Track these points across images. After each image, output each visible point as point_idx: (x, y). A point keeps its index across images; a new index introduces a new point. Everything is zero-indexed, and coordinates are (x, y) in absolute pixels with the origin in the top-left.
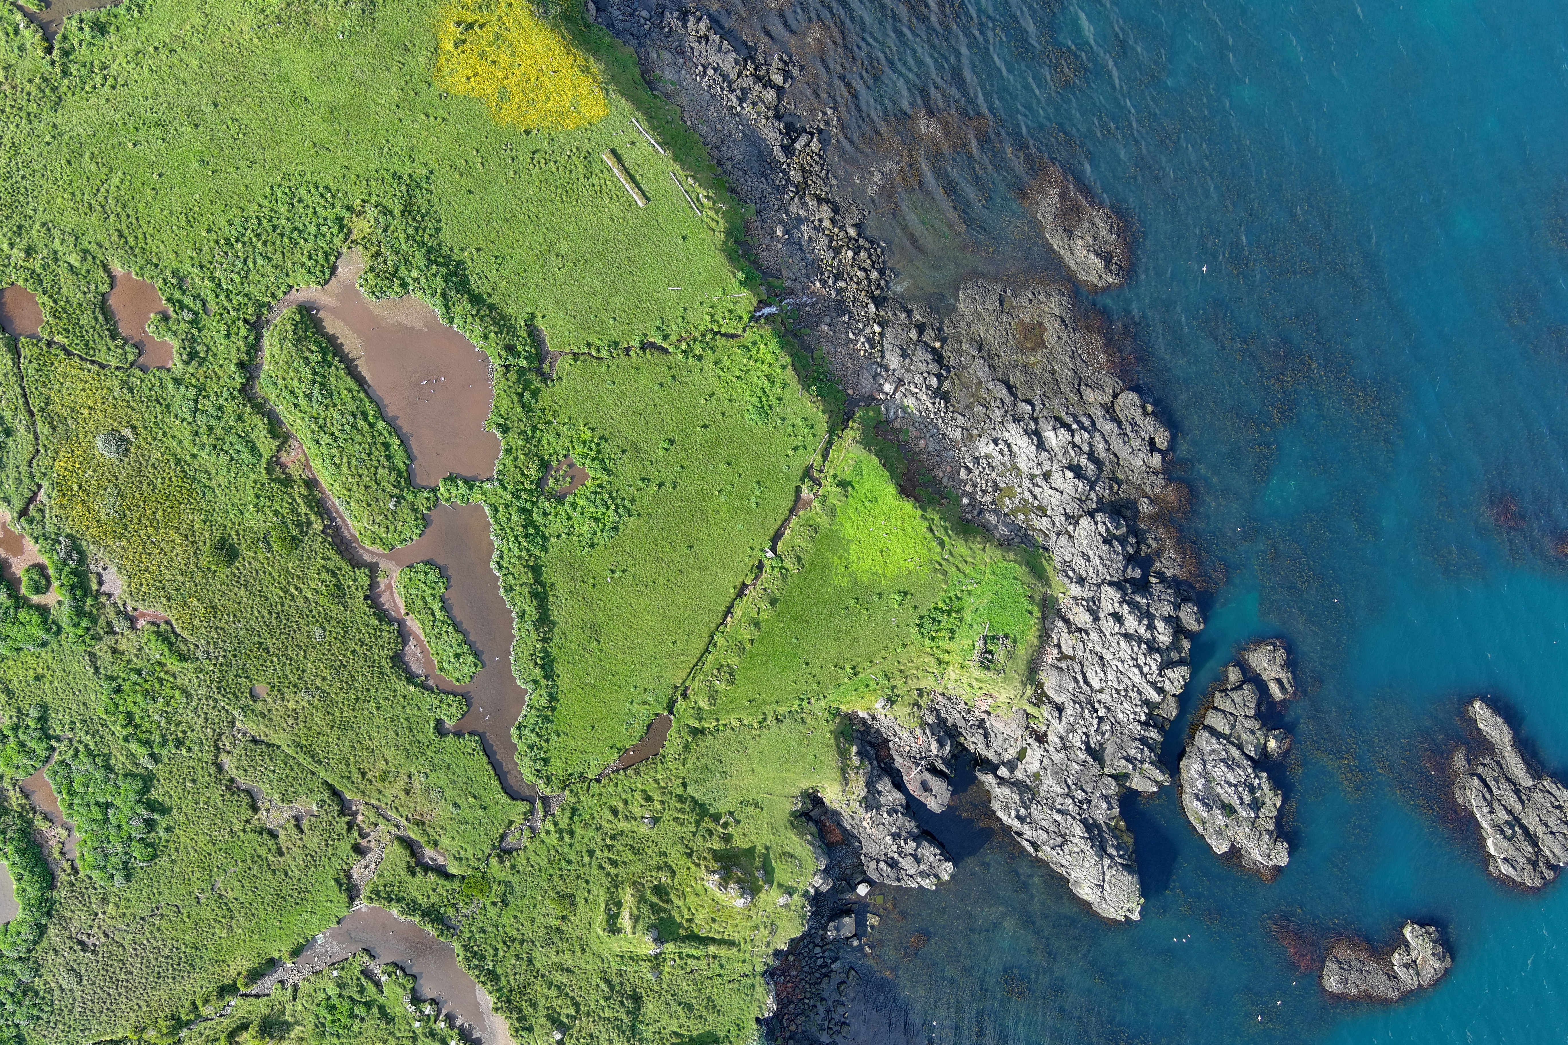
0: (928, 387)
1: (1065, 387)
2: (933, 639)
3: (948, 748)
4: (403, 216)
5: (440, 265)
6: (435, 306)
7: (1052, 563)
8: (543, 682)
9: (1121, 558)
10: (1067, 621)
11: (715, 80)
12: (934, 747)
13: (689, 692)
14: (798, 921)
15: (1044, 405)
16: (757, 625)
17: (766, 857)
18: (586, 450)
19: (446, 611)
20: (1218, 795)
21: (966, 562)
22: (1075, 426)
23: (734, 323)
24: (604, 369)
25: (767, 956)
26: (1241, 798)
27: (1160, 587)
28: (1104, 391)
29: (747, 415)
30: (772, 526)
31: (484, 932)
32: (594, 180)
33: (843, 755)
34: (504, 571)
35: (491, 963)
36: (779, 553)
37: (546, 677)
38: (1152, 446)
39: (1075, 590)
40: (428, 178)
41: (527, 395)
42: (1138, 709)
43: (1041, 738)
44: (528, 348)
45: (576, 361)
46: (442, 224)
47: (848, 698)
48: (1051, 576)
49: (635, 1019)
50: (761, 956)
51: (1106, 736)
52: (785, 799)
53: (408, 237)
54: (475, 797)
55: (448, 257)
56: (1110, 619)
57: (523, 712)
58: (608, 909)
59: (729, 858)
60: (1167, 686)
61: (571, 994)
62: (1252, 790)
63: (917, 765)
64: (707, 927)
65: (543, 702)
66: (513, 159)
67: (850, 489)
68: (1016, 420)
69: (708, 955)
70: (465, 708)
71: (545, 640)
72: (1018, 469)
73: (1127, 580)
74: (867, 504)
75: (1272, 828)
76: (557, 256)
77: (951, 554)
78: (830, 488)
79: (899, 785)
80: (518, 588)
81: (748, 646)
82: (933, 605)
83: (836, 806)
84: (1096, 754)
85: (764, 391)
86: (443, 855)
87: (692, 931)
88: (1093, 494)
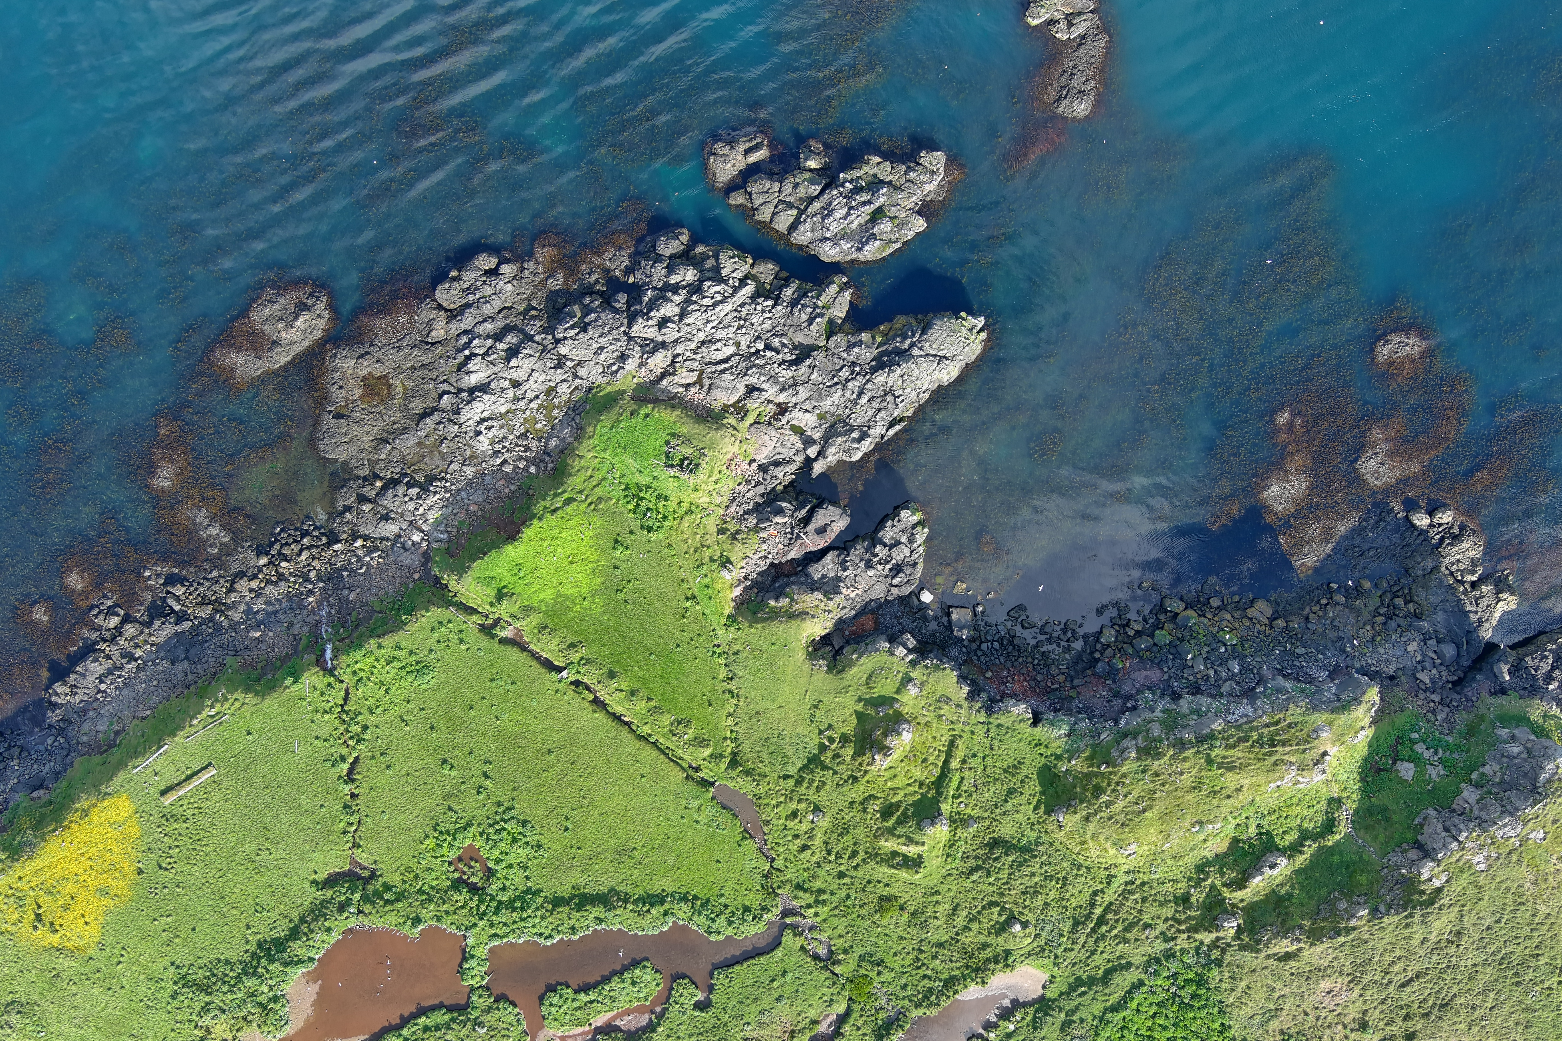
0: (419, 497)
1: (429, 358)
2: (665, 517)
3: (784, 504)
4: (211, 994)
5: (258, 963)
6: (296, 973)
7: (603, 386)
8: (666, 907)
9: (603, 315)
10: (663, 375)
11: (111, 683)
12: (780, 520)
13: (694, 765)
14: (940, 674)
15: (445, 381)
16: (633, 693)
17: (869, 702)
18: (445, 845)
19: (589, 989)
20: (860, 225)
21: (591, 477)
22: (467, 352)
23: (334, 692)
24: (370, 821)
25: (970, 708)
26: (864, 203)
27: (638, 274)
28: (434, 319)
29: (424, 686)
30: (536, 669)
31: (906, 985)
32: (189, 813)
33: (775, 614)
34: (554, 933)
35: (937, 983)
36: (563, 665)
37: (662, 902)
38: (493, 273)
39: (631, 365)
40: (178, 967)
41: (387, 896)
42: (759, 308)
43: (782, 409)
44: (344, 890)
45: (359, 846)
46: (222, 957)
47: (718, 606)
48: (615, 389)
49: (1014, 847)
50: (970, 714)
51: (786, 342)
52: (814, 677)
53: (232, 992)
54: (773, 981)
55: (254, 955)
56: (664, 331)
57: (695, 928)
58: (897, 867)
59: (864, 739)
60: (739, 274)
61: (979, 908)
62: (858, 190)
63: (798, 537)
64: (931, 767)
65: (686, 908)
66: (165, 887)
67: (505, 591)
68: (457, 412)
69: (961, 769)
70: (686, 981)
71: (626, 901)
72: (508, 412)
73: (629, 307)
74: (522, 575)
75: (904, 168)
76: (258, 855)
77: (581, 492)
78: (503, 610)
79: (817, 556)
80: (572, 922)
81: (653, 704)
82: (631, 515)
83: (830, 624)
84: (804, 353)
85: (401, 668)
86: (827, 1016)
87: (933, 783)
88: (537, 338)
